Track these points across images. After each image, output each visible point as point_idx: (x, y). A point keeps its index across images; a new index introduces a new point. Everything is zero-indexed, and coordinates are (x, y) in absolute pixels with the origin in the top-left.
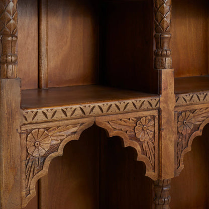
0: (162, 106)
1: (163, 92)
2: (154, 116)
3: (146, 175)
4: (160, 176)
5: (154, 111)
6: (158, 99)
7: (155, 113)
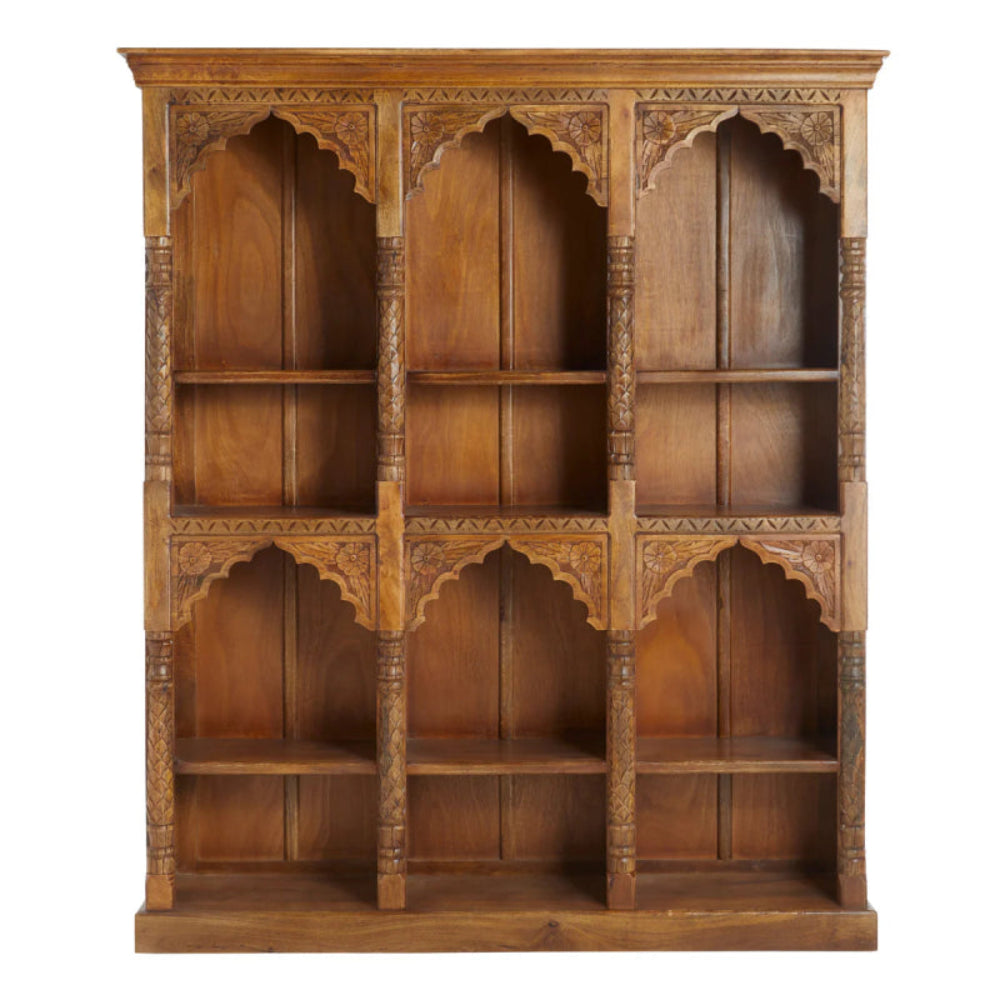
0: (379, 531)
1: (382, 514)
2: (369, 544)
3: (356, 621)
4: (377, 624)
5: (369, 537)
6: (372, 521)
7: (370, 539)
